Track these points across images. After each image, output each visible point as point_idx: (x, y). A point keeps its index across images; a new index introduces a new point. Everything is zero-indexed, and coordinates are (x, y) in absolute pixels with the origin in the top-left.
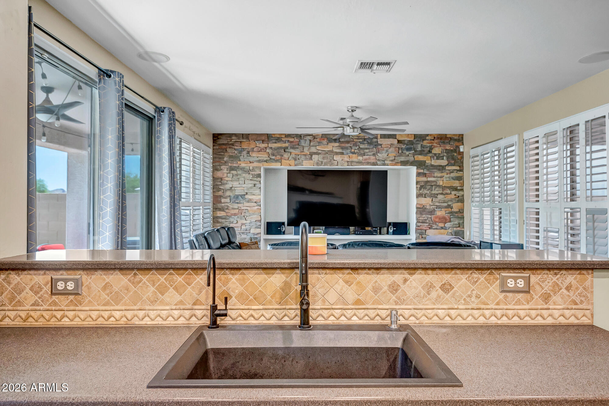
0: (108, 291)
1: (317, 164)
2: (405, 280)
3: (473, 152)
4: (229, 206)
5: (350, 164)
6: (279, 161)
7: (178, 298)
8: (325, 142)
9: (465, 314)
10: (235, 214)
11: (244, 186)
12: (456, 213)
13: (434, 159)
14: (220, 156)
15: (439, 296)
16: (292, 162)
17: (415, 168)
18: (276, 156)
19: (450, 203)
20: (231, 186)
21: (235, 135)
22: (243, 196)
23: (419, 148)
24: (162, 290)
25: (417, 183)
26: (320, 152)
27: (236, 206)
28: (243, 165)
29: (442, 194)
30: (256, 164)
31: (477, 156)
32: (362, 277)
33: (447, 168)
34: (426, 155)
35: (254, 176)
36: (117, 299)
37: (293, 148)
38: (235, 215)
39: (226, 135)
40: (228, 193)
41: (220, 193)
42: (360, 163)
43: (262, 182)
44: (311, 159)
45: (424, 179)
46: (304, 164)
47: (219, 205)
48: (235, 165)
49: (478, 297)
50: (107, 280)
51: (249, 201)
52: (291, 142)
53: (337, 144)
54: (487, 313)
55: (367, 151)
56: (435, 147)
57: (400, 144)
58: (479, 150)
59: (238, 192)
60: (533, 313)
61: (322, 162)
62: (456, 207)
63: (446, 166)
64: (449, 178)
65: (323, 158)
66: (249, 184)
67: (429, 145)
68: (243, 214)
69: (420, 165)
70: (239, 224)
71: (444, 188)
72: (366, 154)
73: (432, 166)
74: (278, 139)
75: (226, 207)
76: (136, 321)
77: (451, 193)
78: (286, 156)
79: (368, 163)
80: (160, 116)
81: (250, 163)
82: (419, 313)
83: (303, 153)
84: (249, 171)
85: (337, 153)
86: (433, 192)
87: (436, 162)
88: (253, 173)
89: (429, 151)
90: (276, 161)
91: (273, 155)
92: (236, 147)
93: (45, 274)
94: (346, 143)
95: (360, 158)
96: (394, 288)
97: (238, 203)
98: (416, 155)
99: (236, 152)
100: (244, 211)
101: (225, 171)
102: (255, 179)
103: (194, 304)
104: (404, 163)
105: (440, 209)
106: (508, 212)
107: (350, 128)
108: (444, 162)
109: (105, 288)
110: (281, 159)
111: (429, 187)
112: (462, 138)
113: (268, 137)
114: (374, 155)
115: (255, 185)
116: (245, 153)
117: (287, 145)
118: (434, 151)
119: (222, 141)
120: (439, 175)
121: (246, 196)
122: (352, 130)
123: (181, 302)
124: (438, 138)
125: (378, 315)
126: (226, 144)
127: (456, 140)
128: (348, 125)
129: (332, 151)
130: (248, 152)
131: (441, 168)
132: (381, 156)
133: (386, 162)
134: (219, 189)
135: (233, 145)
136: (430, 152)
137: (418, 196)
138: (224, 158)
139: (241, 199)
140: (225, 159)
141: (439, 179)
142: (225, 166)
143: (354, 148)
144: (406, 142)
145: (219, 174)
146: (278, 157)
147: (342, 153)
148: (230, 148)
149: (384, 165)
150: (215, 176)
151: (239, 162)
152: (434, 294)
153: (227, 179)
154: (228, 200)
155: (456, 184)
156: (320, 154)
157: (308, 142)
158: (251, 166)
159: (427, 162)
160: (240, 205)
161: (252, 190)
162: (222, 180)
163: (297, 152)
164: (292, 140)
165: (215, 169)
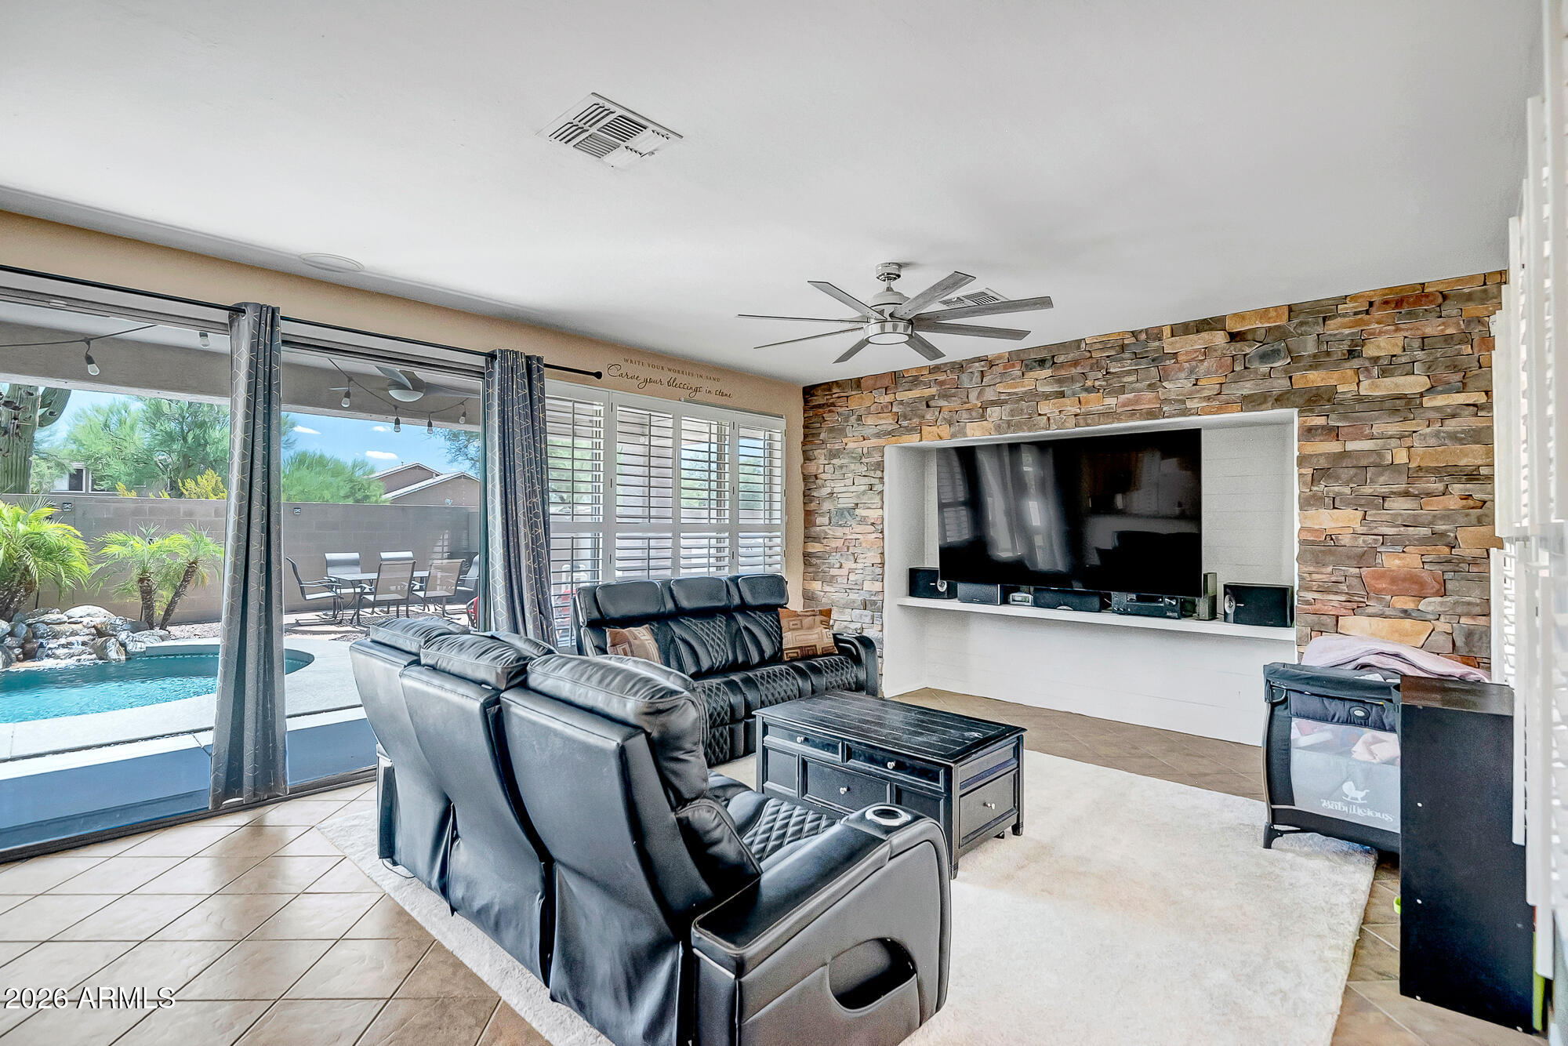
1: (999, 429)
4: (829, 531)
5: (1082, 422)
6: (917, 429)
8: (1016, 370)
10: (837, 548)
11: (852, 489)
12: (1472, 561)
13: (1369, 377)
14: (816, 431)
16: (945, 430)
17: (1296, 411)
18: (910, 420)
19: (1441, 527)
20: (831, 491)
21: (838, 384)
22: (850, 510)
25: (1302, 460)
26: (1003, 397)
27: (839, 532)
28: (851, 445)
29: (1406, 494)
30: (873, 442)
33: (1427, 402)
34: (1336, 365)
35: (870, 468)
37: (945, 396)
38: (837, 550)
39: (823, 387)
40: (826, 506)
41: (814, 506)
42: (1109, 415)
44: (983, 417)
46: (968, 431)
47: (813, 531)
48: (837, 447)
51: (863, 521)
52: (942, 383)
53: (1047, 372)
55: (1132, 378)
56: (1373, 334)
57: (1238, 345)
59: (845, 502)
61: (1009, 424)
62: (1474, 540)
63: (1422, 395)
64: (1437, 435)
65: (1014, 413)
66: (862, 484)
67: (1347, 331)
68: (852, 550)
69: (1313, 400)
70: (844, 571)
71: (1414, 474)
72: (1127, 387)
73: (1360, 399)
74: (915, 379)
75: (823, 535)
77: (1447, 492)
78: (930, 416)
79: (1132, 414)
81: (864, 440)
83: (967, 406)
84: (861, 458)
85: (1047, 397)
86: (1370, 488)
87: (1373, 386)
88: (867, 460)
89: (1350, 352)
90: (909, 430)
91: (905, 418)
92: (839, 410)
94: (1071, 366)
95: (1111, 401)
97: (842, 526)
98: (1298, 369)
99: (839, 419)
100: (853, 542)
101: (822, 461)
102: (874, 474)
105: (1400, 549)
108: (1413, 383)
110: (921, 424)
111: (1352, 471)
113: (894, 380)
114: (1152, 387)
115: (871, 487)
116: (854, 419)
117: (933, 390)
118: (1370, 351)
119: (818, 400)
120: (1393, 428)
121: (857, 512)
124: (1387, 302)
126: (823, 405)
127: (1469, 297)
129: (1034, 392)
130: (859, 418)
131: (1404, 406)
132: (1173, 387)
133: (1189, 404)
134: (813, 498)
135: (833, 405)
136: (1352, 354)
137: (1307, 503)
138: (820, 434)
139: (848, 517)
140: (822, 436)
141: (1394, 442)
142: (819, 451)
143: (1092, 375)
144: (1260, 335)
145: (812, 468)
146: (916, 421)
147: (1062, 395)
148: (830, 411)
149: (1185, 412)
150: (806, 472)
151: (844, 440)
153: (824, 476)
154: (826, 520)
155: (1464, 455)
156: (1005, 402)
157: (977, 377)
158: (866, 445)
159: (1340, 389)
160: (847, 530)
161: (866, 497)
162: (817, 479)
163: (955, 404)
164: (942, 377)
165: (807, 458)
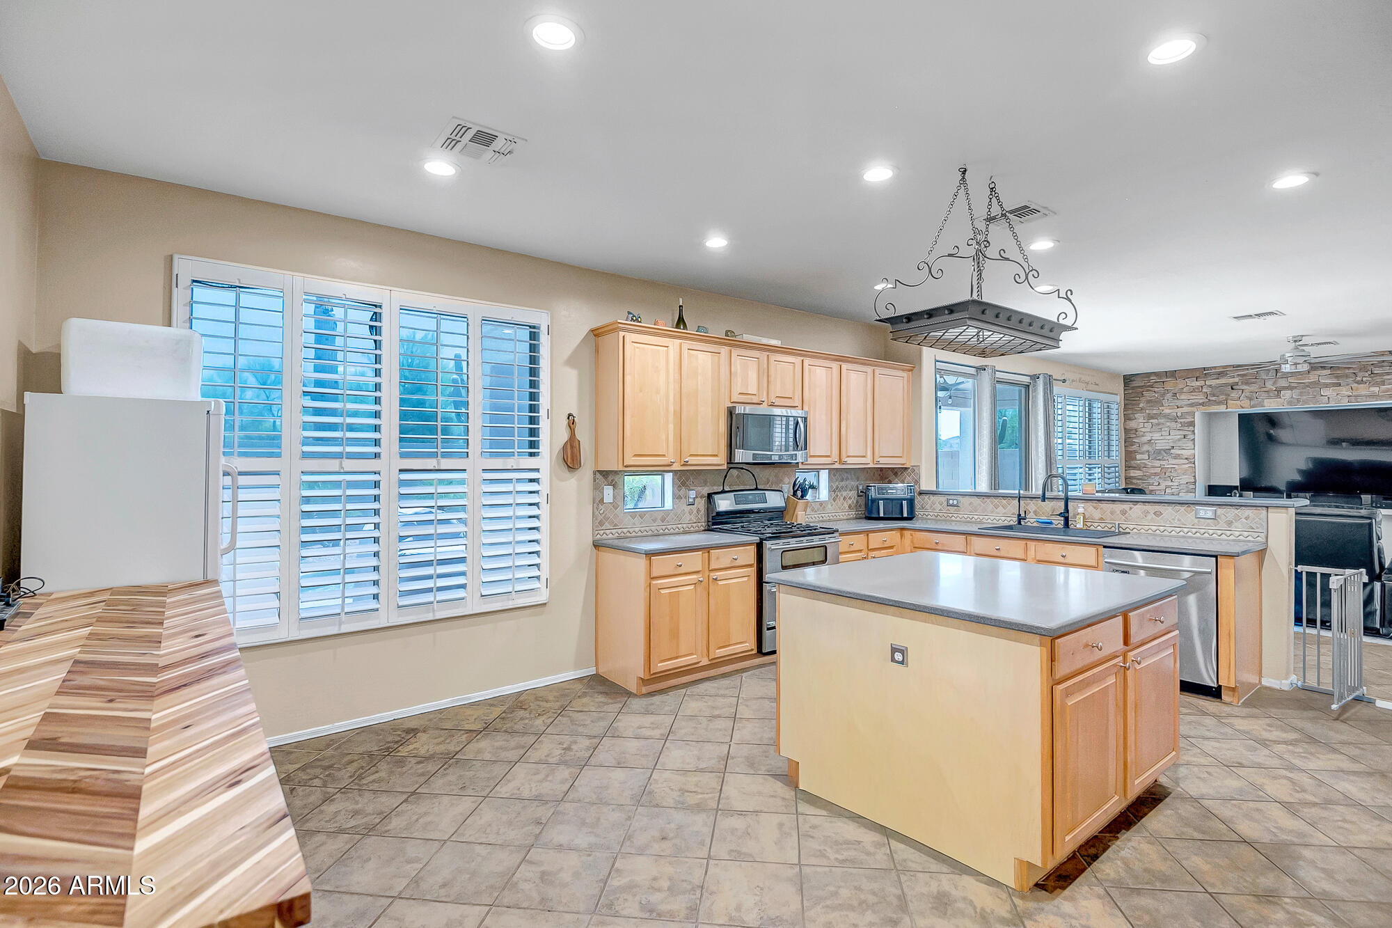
1: (1290, 403)
4: (1148, 463)
5: (1353, 400)
6: (1224, 402)
11: (1168, 437)
14: (1135, 402)
15: (1152, 518)
16: (1246, 403)
18: (1218, 396)
20: (1149, 439)
21: (1156, 373)
22: (1167, 451)
24: (996, 507)
26: (1294, 385)
27: (1157, 463)
28: (1167, 411)
30: (1186, 409)
32: (1103, 505)
35: (1183, 425)
36: (975, 510)
37: (1247, 384)
38: (1156, 474)
39: (1142, 375)
40: (1146, 448)
41: (1134, 448)
43: (1197, 431)
44: (1278, 396)
46: (1266, 404)
47: (1133, 463)
48: (1154, 412)
49: (1179, 520)
51: (1177, 457)
52: (1244, 375)
53: (1327, 372)
54: (1186, 530)
59: (1161, 445)
60: (1220, 532)
61: (1298, 400)
65: (1301, 393)
66: (1176, 435)
68: (1168, 474)
70: (1162, 487)
72: (1387, 382)
74: (1222, 372)
75: (1143, 465)
78: (1234, 394)
80: (1036, 382)
81: (1178, 407)
83: (1264, 389)
84: (1175, 419)
85: (1327, 385)
88: (1181, 420)
90: (1219, 403)
91: (1214, 395)
92: (1156, 390)
93: (944, 496)
94: (1345, 369)
95: (1375, 389)
97: (1159, 460)
99: (1156, 395)
100: (1170, 470)
101: (1141, 420)
102: (1186, 428)
103: (1012, 514)
109: (970, 504)
110: (1227, 399)
113: (1205, 372)
115: (1185, 436)
116: (1169, 396)
117: (1236, 380)
119: (1137, 383)
121: (1172, 451)
122: (1293, 367)
123: (1005, 513)
126: (1142, 386)
129: (1317, 383)
130: (1174, 395)
134: (1133, 444)
135: (1152, 386)
138: (1139, 404)
139: (1165, 455)
140: (1141, 405)
142: (1141, 414)
143: (1360, 374)
145: (1132, 424)
146: (1222, 397)
147: (1338, 384)
148: (1148, 391)
150: (1127, 427)
151: (1161, 408)
152: (1149, 517)
153: (1143, 430)
154: (1145, 456)
156: (1294, 387)
157: (1272, 372)
158: (1180, 411)
160: (1162, 462)
161: (1180, 442)
162: (1137, 431)
163: (1254, 388)
164: (1244, 372)
165: (1127, 418)
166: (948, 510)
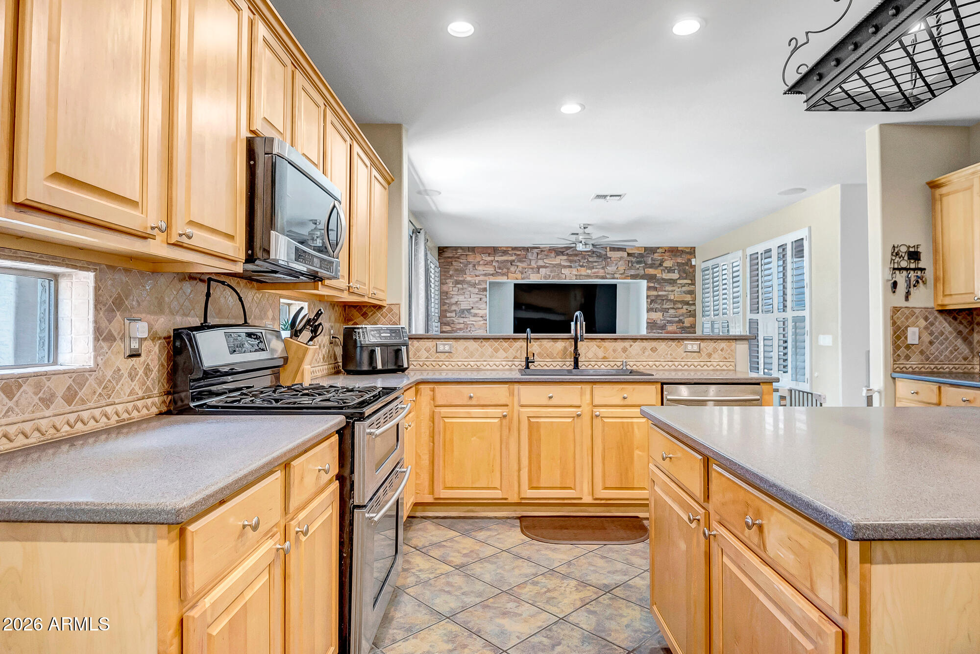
0: (467, 351)
1: (545, 278)
2: (631, 346)
3: (704, 265)
4: (455, 320)
5: (578, 278)
6: (506, 274)
7: (505, 355)
8: (553, 255)
9: (664, 364)
10: (460, 328)
11: (469, 300)
12: (688, 328)
13: (665, 273)
14: (446, 270)
15: (649, 355)
16: (519, 276)
17: (646, 281)
18: (502, 270)
19: (681, 318)
20: (457, 300)
21: (461, 248)
22: (468, 310)
23: (650, 262)
24: (496, 350)
25: (648, 297)
26: (547, 265)
27: (461, 320)
28: (469, 279)
29: (673, 308)
30: (482, 278)
31: (708, 270)
33: (678, 282)
34: (656, 268)
35: (480, 290)
36: (472, 355)
37: (520, 261)
39: (451, 248)
40: (454, 308)
41: (446, 307)
42: (588, 276)
43: (488, 296)
44: (538, 272)
45: (655, 293)
46: (531, 277)
47: (444, 320)
48: (460, 279)
49: (671, 355)
50: (466, 345)
51: (475, 315)
52: (518, 255)
53: (565, 257)
54: (676, 363)
55: (596, 264)
56: (666, 260)
57: (630, 257)
58: (710, 264)
59: (464, 306)
60: (702, 364)
61: (550, 276)
62: (687, 322)
63: (677, 279)
64: (681, 292)
65: (551, 272)
66: (475, 298)
68: (469, 329)
69: (650, 278)
71: (675, 302)
72: (595, 267)
73: (663, 279)
74: (505, 251)
75: (451, 322)
76: (482, 367)
77: (682, 308)
78: (512, 269)
79: (597, 277)
80: (417, 236)
81: (476, 276)
82: (638, 364)
83: (530, 267)
84: (474, 285)
85: (565, 267)
86: (665, 306)
87: (666, 276)
88: (479, 287)
89: (660, 264)
90: (503, 275)
91: (500, 268)
92: (461, 261)
93: (432, 341)
94: (575, 256)
95: (589, 271)
96: (625, 350)
97: (463, 317)
98: (646, 268)
99: (462, 265)
100: (470, 326)
101: (451, 285)
102: (481, 293)
103: (514, 358)
104: (634, 277)
105: (671, 324)
106: (734, 325)
107: (583, 245)
108: (675, 276)
109: (465, 349)
110: (508, 272)
111: (660, 301)
112: (694, 251)
113: (494, 250)
114: (603, 268)
115: (481, 299)
116: (471, 266)
117: (514, 258)
118: (665, 265)
119: (448, 254)
120: (671, 289)
121: (472, 311)
122: (584, 246)
123: (507, 357)
124: (669, 251)
125: (615, 364)
126: (452, 257)
127: (687, 253)
128: (581, 242)
129: (560, 265)
130: (474, 266)
131: (672, 282)
132: (611, 269)
133: (615, 275)
134: (445, 304)
135: (458, 258)
136: (661, 265)
137: (649, 310)
138: (449, 272)
139: (467, 313)
140: (451, 273)
141: (670, 293)
142: (450, 280)
143: (582, 261)
144: (636, 255)
145: (445, 288)
146: (505, 271)
147: (571, 267)
148: (455, 261)
149: (614, 278)
150: (442, 291)
151: (464, 276)
152: (647, 353)
153: (452, 293)
154: (453, 314)
155: (688, 298)
156: (547, 267)
157: (535, 255)
158: (477, 279)
159: (658, 275)
160: (465, 320)
161: (477, 304)
162: (448, 294)
163: (524, 265)
164: (519, 253)
165: (442, 283)
166: (438, 357)
